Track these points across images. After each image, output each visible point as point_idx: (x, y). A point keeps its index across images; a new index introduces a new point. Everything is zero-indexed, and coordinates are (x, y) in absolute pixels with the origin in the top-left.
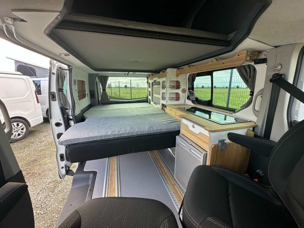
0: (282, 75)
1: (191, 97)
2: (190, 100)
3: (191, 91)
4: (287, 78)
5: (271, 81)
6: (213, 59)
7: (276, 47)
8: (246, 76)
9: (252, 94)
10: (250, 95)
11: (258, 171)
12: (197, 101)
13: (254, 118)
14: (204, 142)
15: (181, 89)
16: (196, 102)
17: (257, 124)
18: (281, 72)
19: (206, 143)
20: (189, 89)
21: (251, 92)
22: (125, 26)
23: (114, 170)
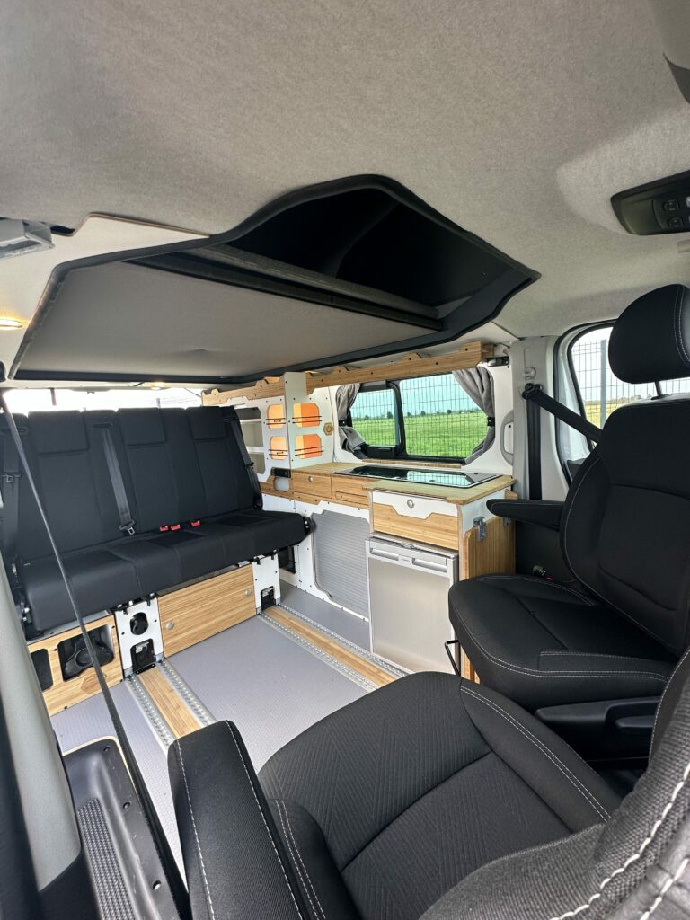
0: (538, 386)
1: (351, 443)
2: (349, 450)
3: (346, 427)
4: (546, 390)
5: (524, 396)
6: (412, 355)
7: (521, 339)
8: (475, 390)
9: (491, 422)
10: (489, 424)
11: (535, 568)
12: (365, 451)
13: (506, 469)
14: (447, 531)
15: (322, 425)
16: (363, 455)
17: (515, 478)
18: (536, 382)
19: (452, 532)
20: (340, 423)
21: (489, 418)
22: (261, 270)
23: (178, 707)
